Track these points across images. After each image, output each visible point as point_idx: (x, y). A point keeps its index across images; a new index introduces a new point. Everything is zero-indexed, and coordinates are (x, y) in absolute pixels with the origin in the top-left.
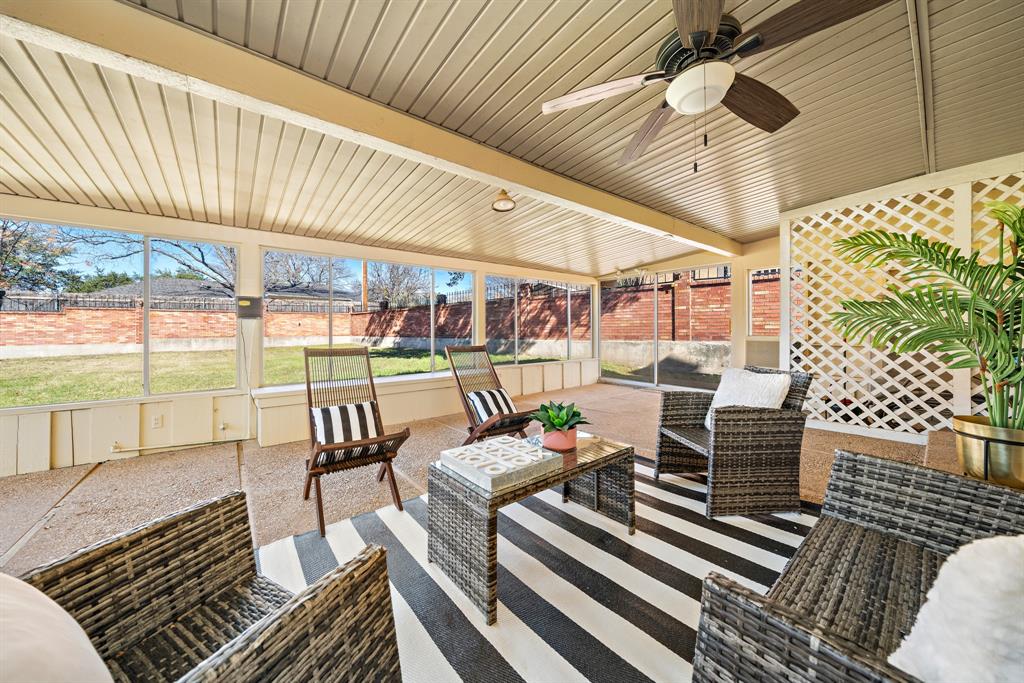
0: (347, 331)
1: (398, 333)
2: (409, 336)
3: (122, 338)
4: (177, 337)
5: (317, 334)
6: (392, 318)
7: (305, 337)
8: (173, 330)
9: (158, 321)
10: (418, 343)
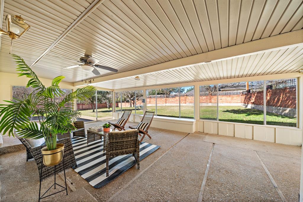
0: (239, 101)
1: (253, 103)
2: (257, 104)
3: (183, 103)
4: (191, 102)
5: (227, 102)
6: (250, 97)
7: (223, 103)
8: (191, 101)
9: (188, 98)
10: (259, 107)
